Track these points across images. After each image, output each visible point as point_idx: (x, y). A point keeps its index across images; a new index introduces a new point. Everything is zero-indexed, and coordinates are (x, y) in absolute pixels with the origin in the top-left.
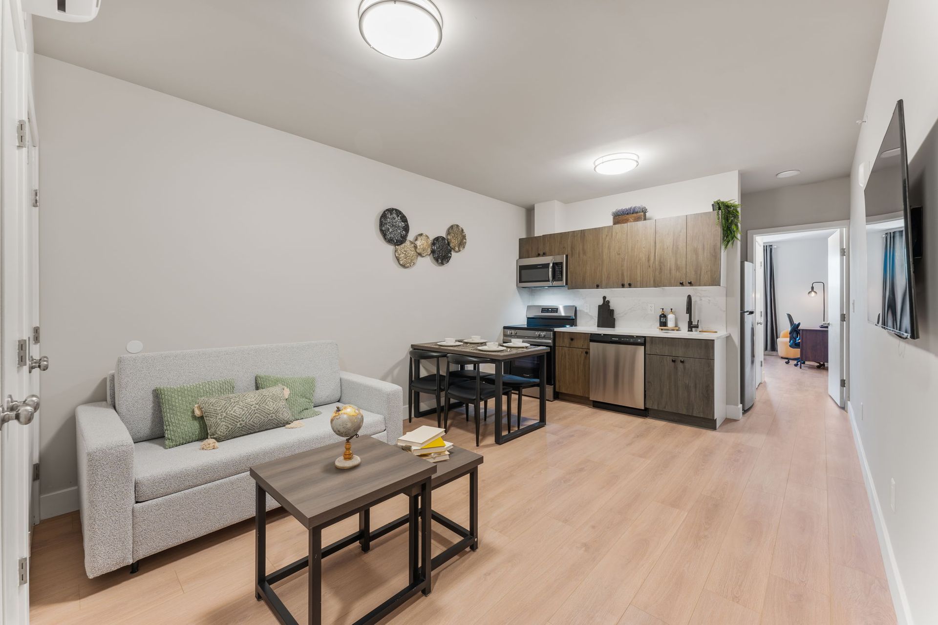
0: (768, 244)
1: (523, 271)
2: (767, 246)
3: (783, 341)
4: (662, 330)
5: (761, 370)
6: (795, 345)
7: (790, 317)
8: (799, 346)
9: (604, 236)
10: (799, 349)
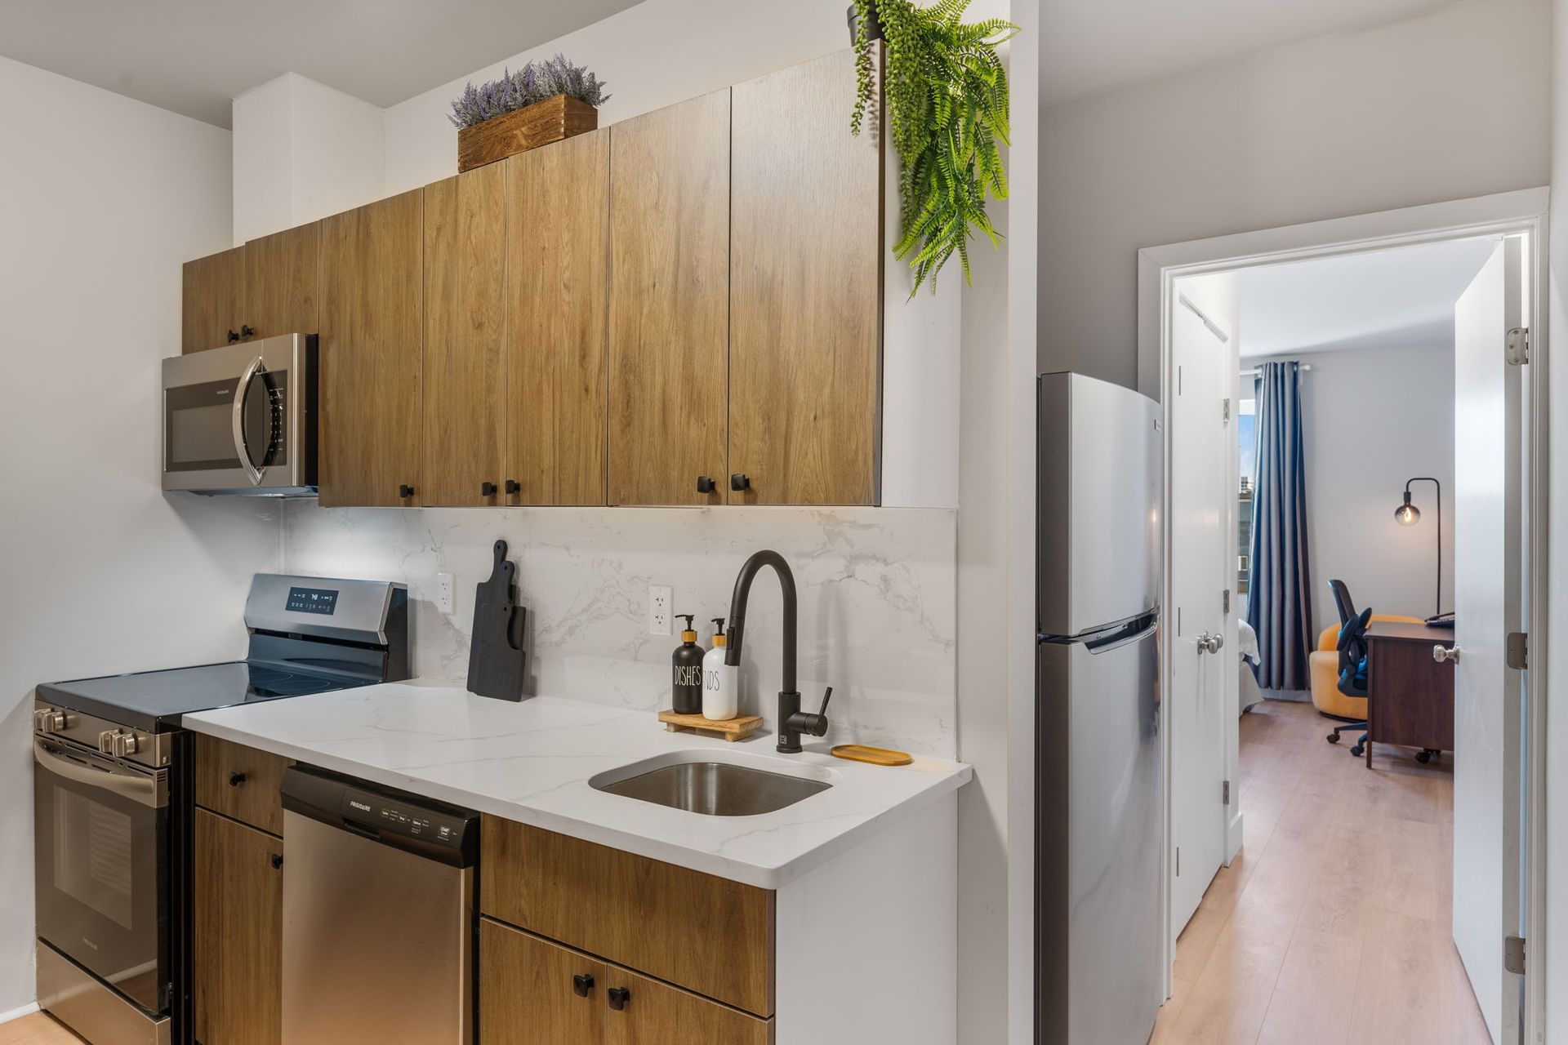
0: (1286, 360)
1: (184, 416)
2: (1283, 365)
3: (1324, 660)
4: (681, 728)
5: (1225, 812)
6: (1354, 683)
7: (1340, 589)
8: (1365, 689)
9: (431, 233)
10: (1366, 699)
